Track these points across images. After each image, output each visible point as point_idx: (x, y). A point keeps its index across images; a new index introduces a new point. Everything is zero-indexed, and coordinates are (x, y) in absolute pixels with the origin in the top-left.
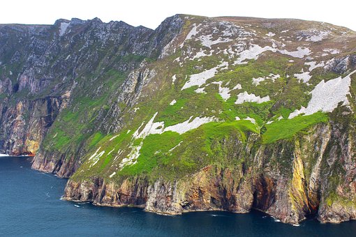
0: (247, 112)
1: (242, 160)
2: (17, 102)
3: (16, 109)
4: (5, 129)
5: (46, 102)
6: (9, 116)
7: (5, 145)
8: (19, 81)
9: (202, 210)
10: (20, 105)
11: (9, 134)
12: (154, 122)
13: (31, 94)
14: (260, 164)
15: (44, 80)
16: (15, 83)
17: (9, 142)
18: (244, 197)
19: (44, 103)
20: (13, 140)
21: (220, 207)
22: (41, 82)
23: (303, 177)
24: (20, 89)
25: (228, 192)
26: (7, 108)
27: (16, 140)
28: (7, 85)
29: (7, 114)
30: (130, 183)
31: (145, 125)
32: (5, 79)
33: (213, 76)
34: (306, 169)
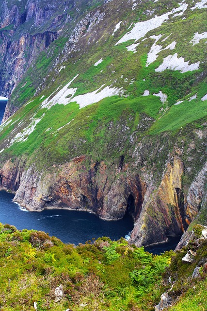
0: (163, 85)
1: (122, 153)
2: (20, 36)
3: (18, 44)
4: (7, 68)
5: (45, 38)
6: (12, 53)
7: (5, 87)
8: (27, 9)
9: (69, 209)
10: (23, 40)
11: (11, 74)
12: (69, 88)
13: (34, 27)
14: (138, 161)
15: (48, 9)
16: (22, 12)
17: (9, 84)
18: (114, 200)
19: (42, 39)
20: (13, 82)
21: (91, 208)
22: (44, 12)
23: (180, 187)
24: (27, 19)
25: (99, 192)
26: (11, 42)
27: (15, 81)
28: (15, 14)
29: (10, 50)
30: (13, 165)
31: (59, 90)
32: (12, 6)
33: (160, 25)
34: (186, 177)
